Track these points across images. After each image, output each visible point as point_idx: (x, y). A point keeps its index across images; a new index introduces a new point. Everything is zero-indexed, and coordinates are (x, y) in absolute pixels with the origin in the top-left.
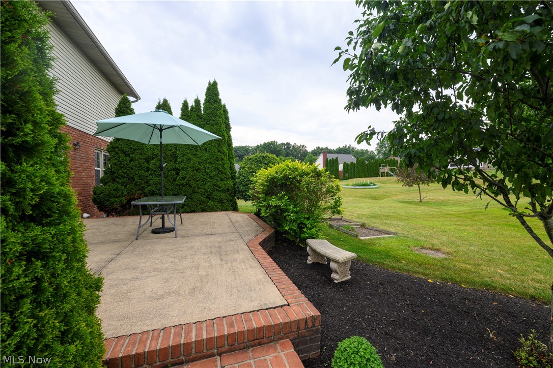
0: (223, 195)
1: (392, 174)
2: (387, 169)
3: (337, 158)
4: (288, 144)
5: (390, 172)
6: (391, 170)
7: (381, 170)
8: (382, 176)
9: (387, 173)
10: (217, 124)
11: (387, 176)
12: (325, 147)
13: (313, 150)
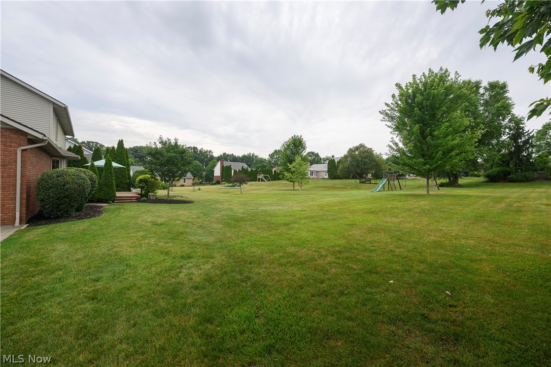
0: (124, 186)
1: (265, 180)
2: (261, 176)
3: (230, 166)
4: (195, 148)
5: (263, 178)
6: (265, 177)
7: (258, 177)
8: (259, 181)
9: (262, 179)
10: (122, 157)
11: (262, 181)
12: (230, 154)
13: (220, 155)
